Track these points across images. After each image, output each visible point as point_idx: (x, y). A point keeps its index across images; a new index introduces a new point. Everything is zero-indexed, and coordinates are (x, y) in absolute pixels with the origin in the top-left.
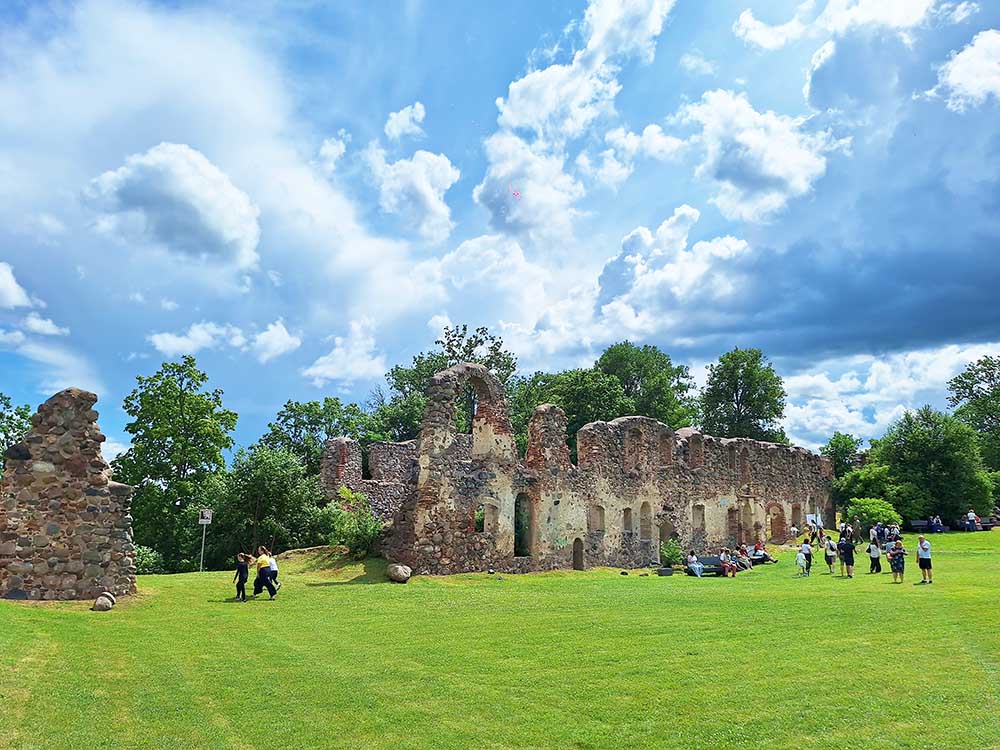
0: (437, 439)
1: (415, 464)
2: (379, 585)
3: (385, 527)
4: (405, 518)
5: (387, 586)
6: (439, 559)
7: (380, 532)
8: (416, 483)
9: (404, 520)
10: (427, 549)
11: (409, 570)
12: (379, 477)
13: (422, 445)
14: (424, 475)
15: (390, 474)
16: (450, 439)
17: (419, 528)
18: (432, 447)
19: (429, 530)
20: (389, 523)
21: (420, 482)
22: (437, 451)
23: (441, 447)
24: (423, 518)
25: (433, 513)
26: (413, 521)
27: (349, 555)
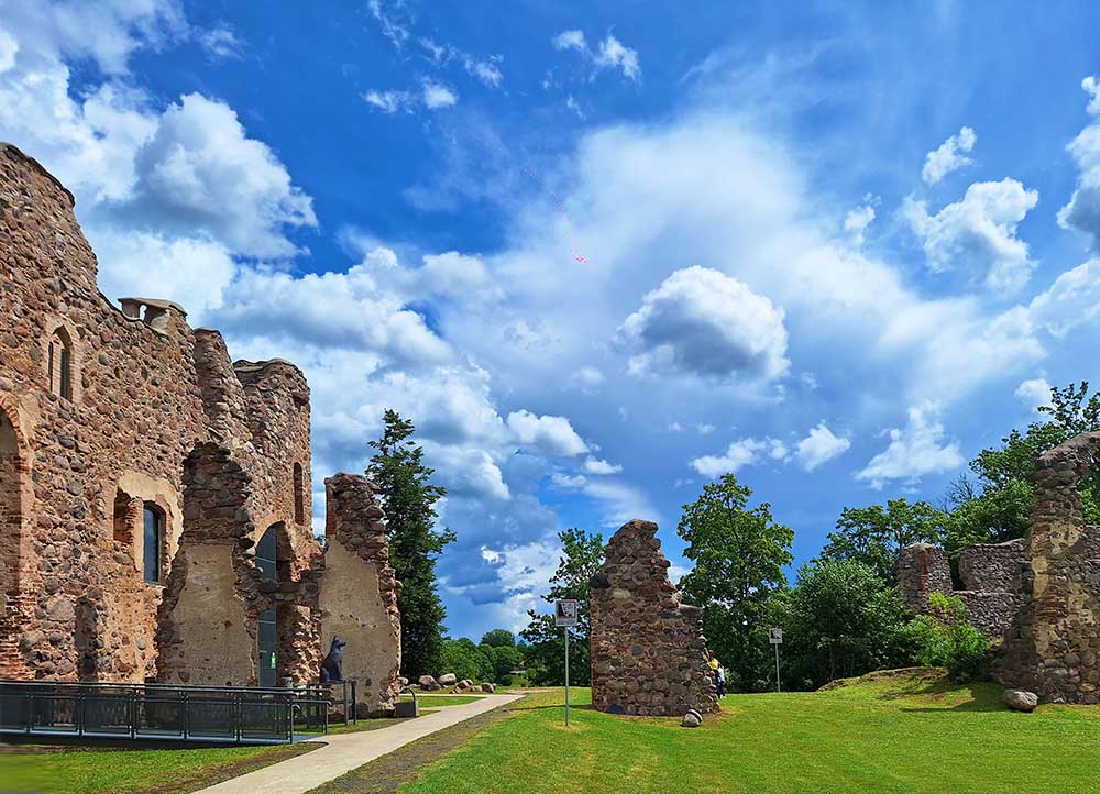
0: (1055, 535)
1: (1026, 568)
2: (995, 713)
3: (993, 646)
4: (1020, 633)
5: (1005, 715)
6: (1078, 685)
7: (986, 652)
8: (1031, 592)
9: (1019, 637)
10: (1058, 672)
11: (1035, 697)
12: (976, 587)
13: (1034, 545)
14: (1041, 583)
15: (991, 581)
16: (1076, 534)
17: (1042, 647)
18: (1050, 546)
19: (1056, 649)
20: (999, 641)
21: (1036, 589)
22: (1057, 550)
23: (1062, 545)
24: (1046, 635)
25: (1061, 628)
26: (1033, 638)
27: (950, 677)
